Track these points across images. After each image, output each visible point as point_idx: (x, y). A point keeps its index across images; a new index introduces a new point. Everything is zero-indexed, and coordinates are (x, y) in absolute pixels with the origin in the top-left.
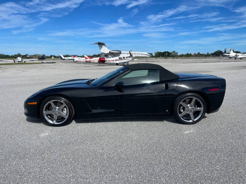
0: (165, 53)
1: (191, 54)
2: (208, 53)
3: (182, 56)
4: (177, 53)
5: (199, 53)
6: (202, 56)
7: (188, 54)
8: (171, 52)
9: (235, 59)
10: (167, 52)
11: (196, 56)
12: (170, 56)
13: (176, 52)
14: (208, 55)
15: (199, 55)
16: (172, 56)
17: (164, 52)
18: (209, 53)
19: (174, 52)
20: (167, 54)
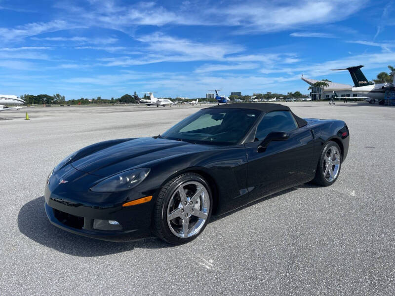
0: (41, 97)
1: (86, 99)
2: (112, 98)
3: (73, 103)
4: (64, 97)
5: (99, 98)
6: (105, 103)
7: (82, 99)
8: (52, 96)
9: (158, 106)
10: (45, 96)
11: (95, 103)
12: (51, 103)
13: (62, 96)
14: (112, 102)
15: (99, 102)
16: (55, 103)
17: (38, 96)
18: (115, 99)
19: (58, 95)
20: (45, 99)
